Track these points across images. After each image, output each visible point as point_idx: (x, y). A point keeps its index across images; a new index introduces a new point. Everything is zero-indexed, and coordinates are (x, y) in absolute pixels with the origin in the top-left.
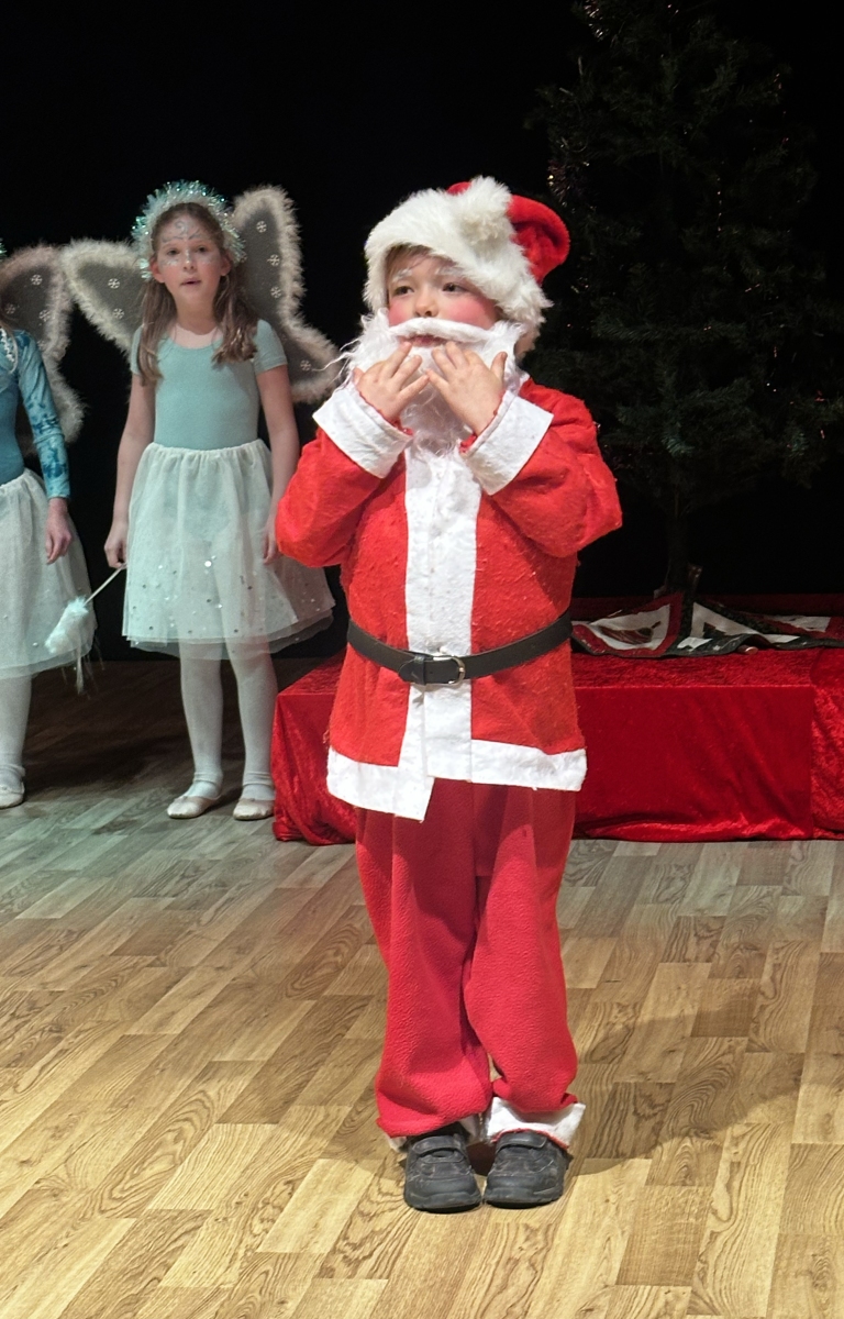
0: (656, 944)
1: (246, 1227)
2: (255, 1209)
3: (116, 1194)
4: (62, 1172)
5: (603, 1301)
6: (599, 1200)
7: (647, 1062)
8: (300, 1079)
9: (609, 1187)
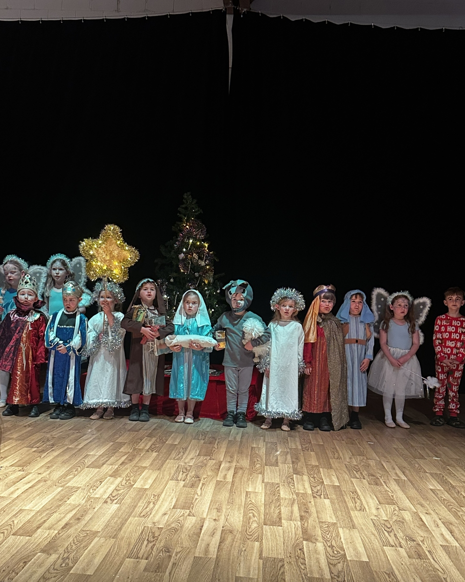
0: (192, 436)
1: (89, 491)
2: (91, 487)
3: (59, 482)
4: (48, 476)
5: (169, 512)
6: (172, 490)
7: (186, 461)
8: (107, 459)
9: (174, 487)
